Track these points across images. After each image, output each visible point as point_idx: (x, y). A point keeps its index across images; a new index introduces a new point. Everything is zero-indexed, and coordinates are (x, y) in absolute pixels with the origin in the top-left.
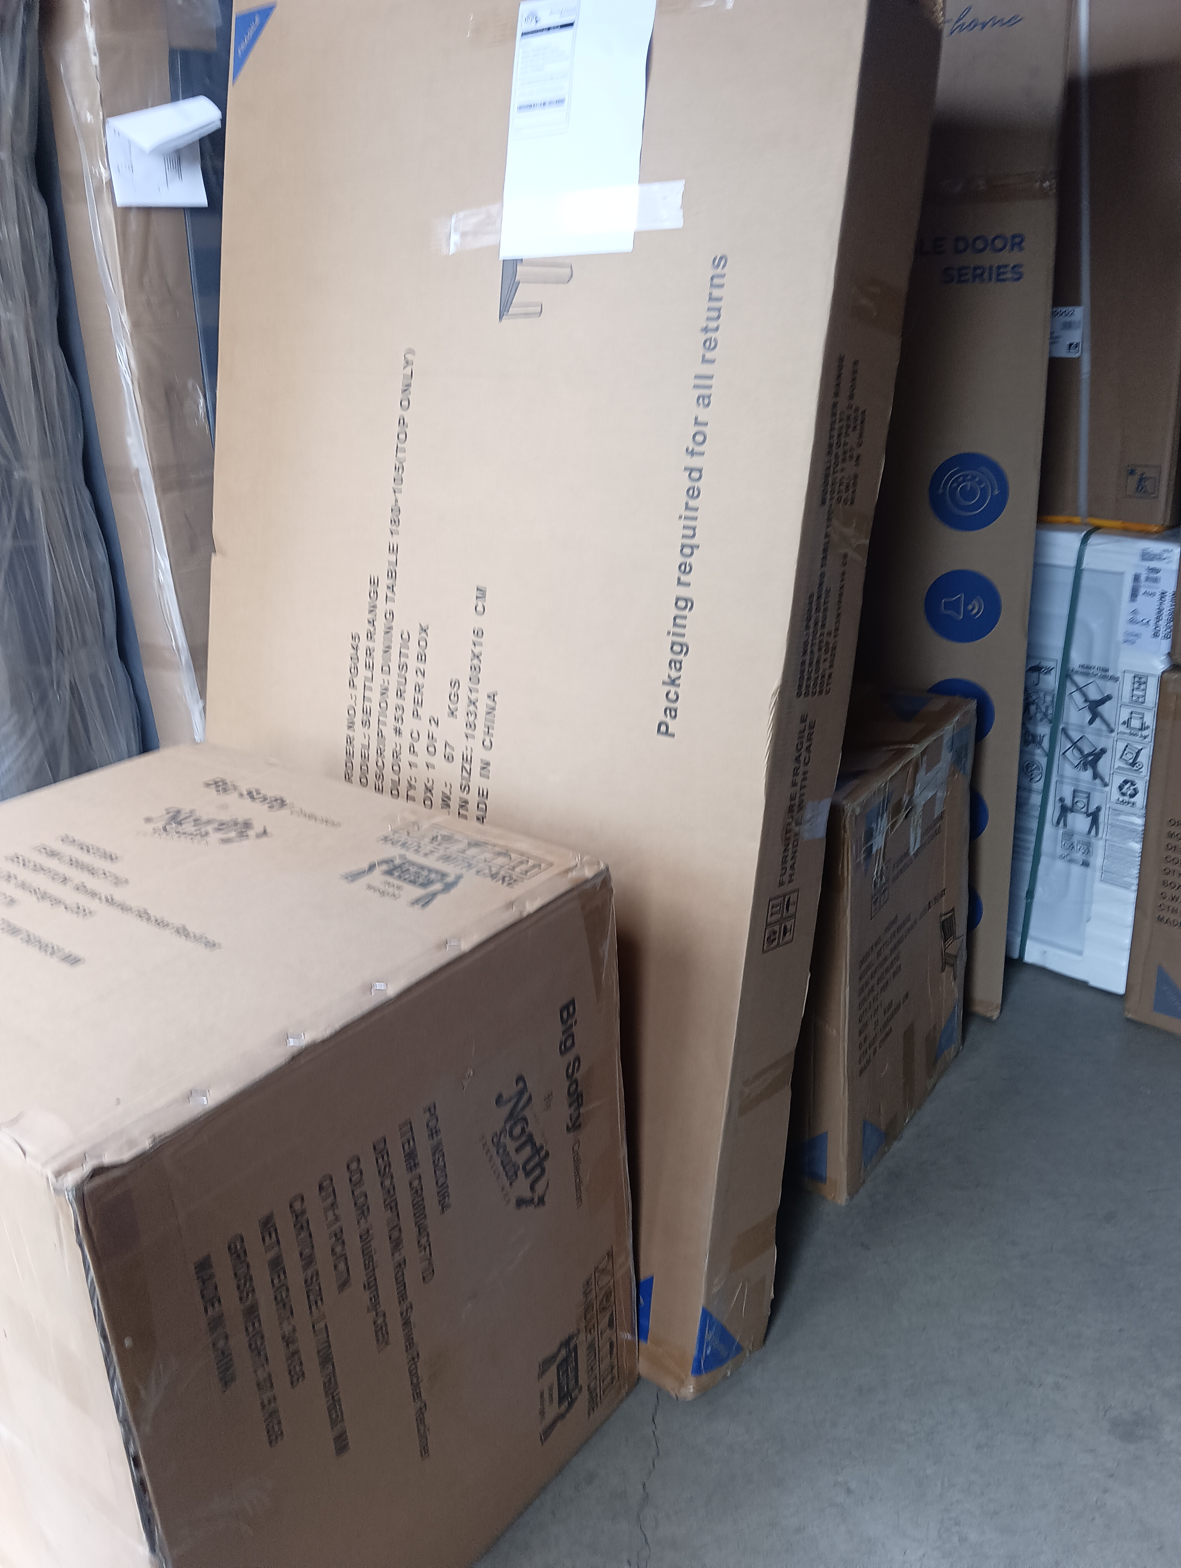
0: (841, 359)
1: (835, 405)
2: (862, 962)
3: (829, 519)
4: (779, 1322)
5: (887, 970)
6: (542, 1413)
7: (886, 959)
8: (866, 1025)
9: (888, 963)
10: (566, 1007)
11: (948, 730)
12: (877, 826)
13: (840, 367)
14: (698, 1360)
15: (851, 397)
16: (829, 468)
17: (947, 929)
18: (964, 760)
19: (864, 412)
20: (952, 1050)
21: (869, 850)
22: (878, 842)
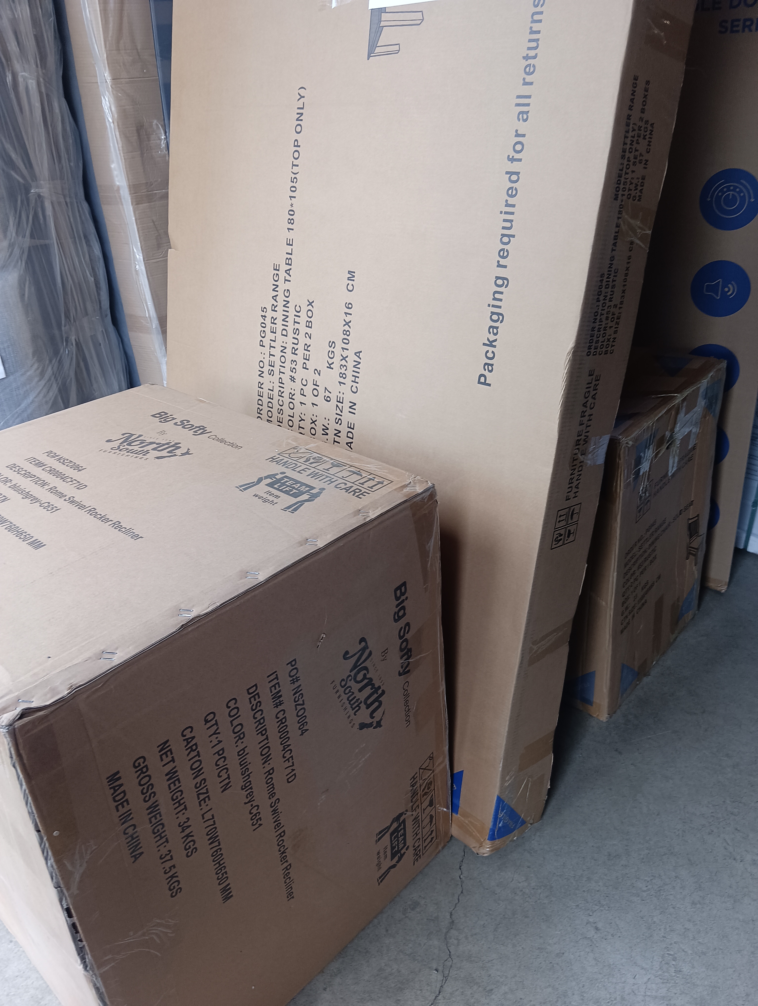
0: (636, 79)
1: (629, 117)
2: (627, 554)
3: (620, 212)
4: (553, 803)
5: (646, 559)
6: (379, 865)
7: (645, 552)
8: (627, 599)
9: (646, 555)
10: (399, 588)
11: (704, 383)
12: (644, 455)
13: (635, 86)
14: (493, 830)
15: (643, 111)
16: (621, 170)
17: (693, 529)
18: (714, 406)
19: (652, 125)
20: (690, 614)
21: (637, 473)
22: (645, 467)
